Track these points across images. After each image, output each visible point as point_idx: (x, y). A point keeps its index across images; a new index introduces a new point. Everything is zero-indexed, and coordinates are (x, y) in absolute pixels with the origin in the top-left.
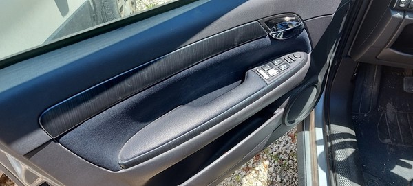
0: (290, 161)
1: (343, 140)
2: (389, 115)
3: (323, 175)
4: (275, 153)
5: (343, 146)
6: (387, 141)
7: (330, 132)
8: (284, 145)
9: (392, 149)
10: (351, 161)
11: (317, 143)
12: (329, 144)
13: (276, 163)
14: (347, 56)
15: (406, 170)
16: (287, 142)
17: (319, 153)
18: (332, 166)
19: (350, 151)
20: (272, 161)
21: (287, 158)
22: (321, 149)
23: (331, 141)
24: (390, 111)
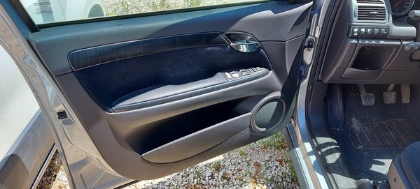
0: (284, 182)
1: (329, 148)
2: (356, 127)
3: (321, 178)
4: (269, 177)
5: (331, 152)
6: (360, 147)
7: (317, 144)
8: (275, 170)
9: (366, 153)
10: (340, 162)
11: (310, 154)
12: (320, 153)
13: (273, 185)
14: (318, 80)
15: (381, 166)
16: (277, 167)
17: (313, 162)
18: (326, 169)
19: (337, 155)
20: (269, 185)
21: (280, 180)
22: (313, 158)
23: (320, 150)
24: (356, 124)
